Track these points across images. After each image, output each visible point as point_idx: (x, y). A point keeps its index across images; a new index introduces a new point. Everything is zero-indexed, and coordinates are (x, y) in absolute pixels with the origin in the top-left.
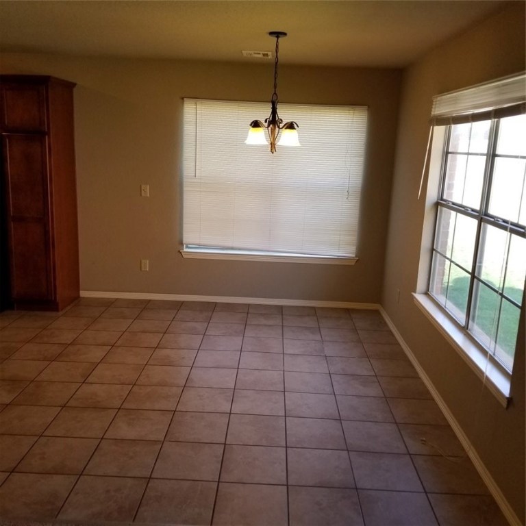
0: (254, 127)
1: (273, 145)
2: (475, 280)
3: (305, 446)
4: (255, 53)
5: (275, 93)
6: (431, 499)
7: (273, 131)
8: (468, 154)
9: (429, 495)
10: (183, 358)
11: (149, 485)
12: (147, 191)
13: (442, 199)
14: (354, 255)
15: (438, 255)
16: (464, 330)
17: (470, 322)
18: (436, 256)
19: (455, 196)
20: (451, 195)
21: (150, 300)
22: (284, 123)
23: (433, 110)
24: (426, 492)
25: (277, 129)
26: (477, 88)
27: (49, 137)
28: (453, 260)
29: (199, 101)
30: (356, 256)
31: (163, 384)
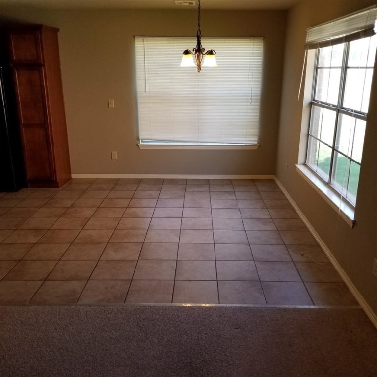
0: (185, 54)
1: (199, 67)
2: (335, 151)
3: (228, 259)
4: (184, 3)
5: (199, 30)
6: (306, 285)
7: (199, 57)
8: (330, 68)
9: (305, 283)
10: (146, 213)
11: (132, 284)
12: (113, 103)
13: (314, 100)
14: (256, 143)
15: (312, 138)
16: (328, 184)
17: (332, 180)
18: (310, 139)
19: (322, 97)
20: (320, 97)
21: (119, 179)
22: (206, 51)
23: (307, 38)
24: (303, 282)
25: (201, 55)
26: (335, 22)
27: (44, 68)
28: (321, 140)
29: (146, 39)
30: (258, 143)
31: (134, 228)
